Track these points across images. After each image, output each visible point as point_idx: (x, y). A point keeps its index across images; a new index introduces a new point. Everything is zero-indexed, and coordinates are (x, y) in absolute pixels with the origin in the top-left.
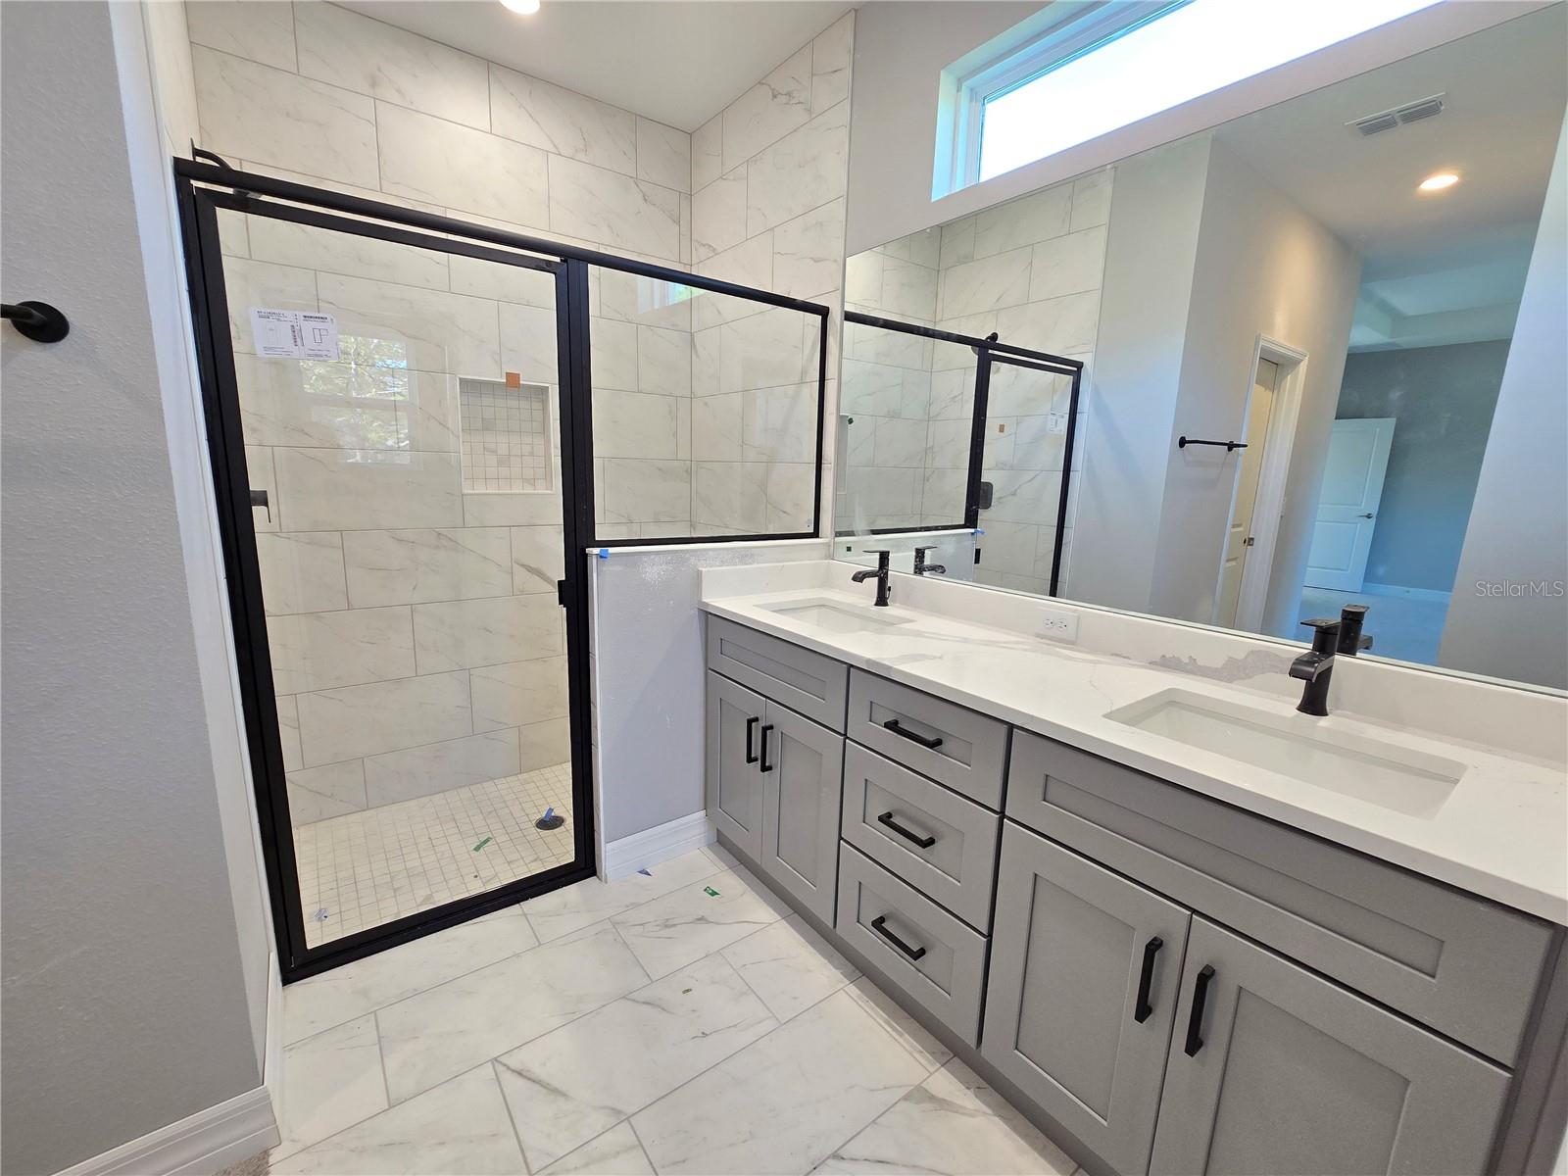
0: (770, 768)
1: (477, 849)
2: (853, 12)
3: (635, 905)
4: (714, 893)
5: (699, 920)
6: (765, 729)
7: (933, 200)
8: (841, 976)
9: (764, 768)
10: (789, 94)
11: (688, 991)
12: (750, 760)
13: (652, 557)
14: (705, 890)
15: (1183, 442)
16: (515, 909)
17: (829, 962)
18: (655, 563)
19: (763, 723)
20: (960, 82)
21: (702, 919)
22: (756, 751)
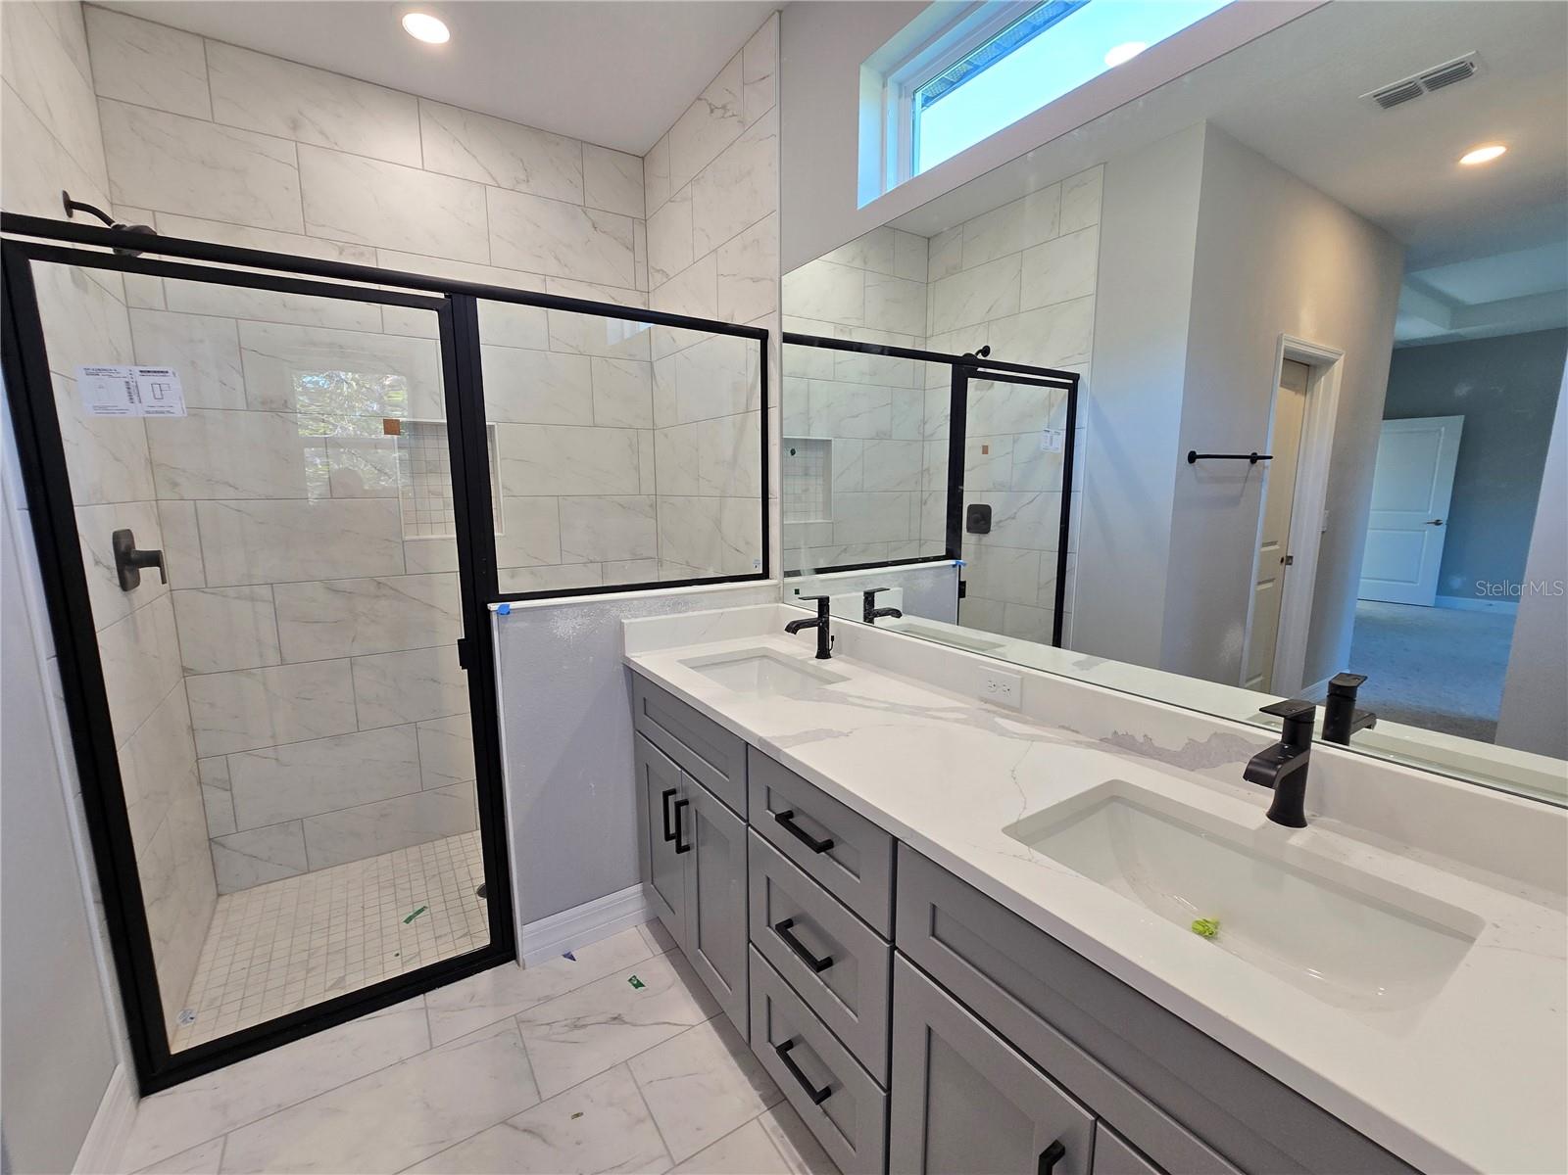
0: (687, 848)
1: (408, 921)
2: (777, 13)
3: (548, 999)
4: (639, 985)
5: (615, 1018)
6: (678, 805)
7: (860, 206)
8: (759, 1100)
9: (680, 849)
10: (724, 107)
11: (577, 1115)
12: (668, 837)
13: (565, 610)
14: (630, 980)
15: (1192, 457)
16: (417, 1001)
17: (749, 1079)
18: (568, 619)
19: (680, 797)
20: (885, 76)
21: (617, 1019)
22: (672, 830)
